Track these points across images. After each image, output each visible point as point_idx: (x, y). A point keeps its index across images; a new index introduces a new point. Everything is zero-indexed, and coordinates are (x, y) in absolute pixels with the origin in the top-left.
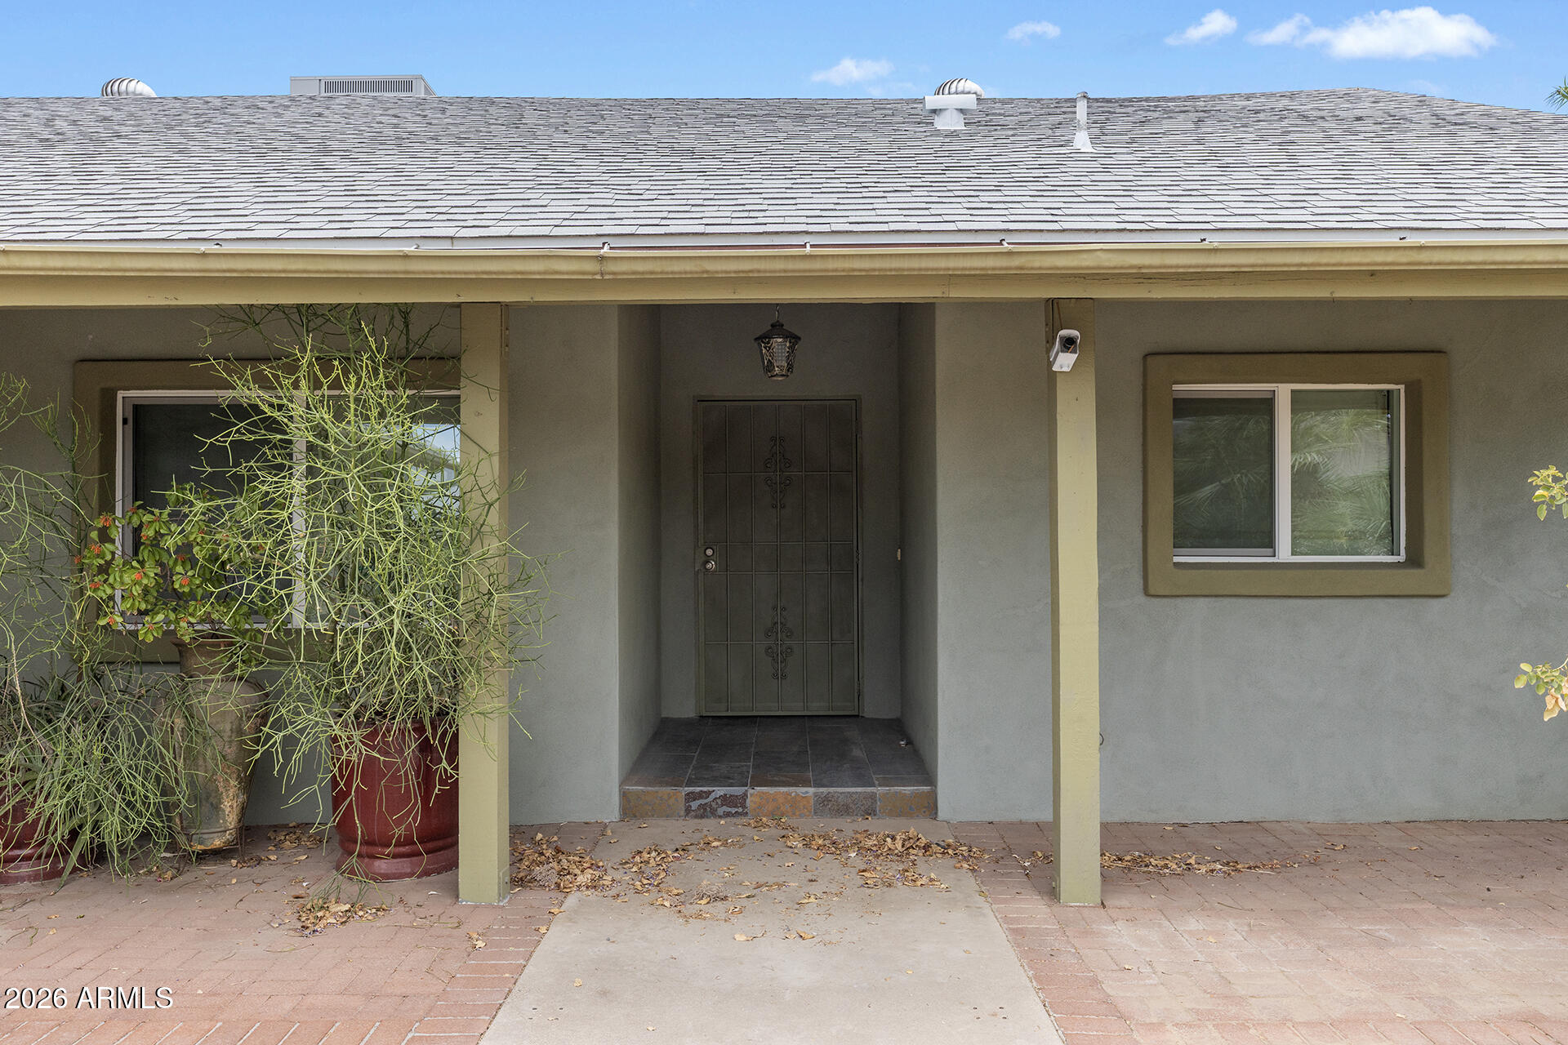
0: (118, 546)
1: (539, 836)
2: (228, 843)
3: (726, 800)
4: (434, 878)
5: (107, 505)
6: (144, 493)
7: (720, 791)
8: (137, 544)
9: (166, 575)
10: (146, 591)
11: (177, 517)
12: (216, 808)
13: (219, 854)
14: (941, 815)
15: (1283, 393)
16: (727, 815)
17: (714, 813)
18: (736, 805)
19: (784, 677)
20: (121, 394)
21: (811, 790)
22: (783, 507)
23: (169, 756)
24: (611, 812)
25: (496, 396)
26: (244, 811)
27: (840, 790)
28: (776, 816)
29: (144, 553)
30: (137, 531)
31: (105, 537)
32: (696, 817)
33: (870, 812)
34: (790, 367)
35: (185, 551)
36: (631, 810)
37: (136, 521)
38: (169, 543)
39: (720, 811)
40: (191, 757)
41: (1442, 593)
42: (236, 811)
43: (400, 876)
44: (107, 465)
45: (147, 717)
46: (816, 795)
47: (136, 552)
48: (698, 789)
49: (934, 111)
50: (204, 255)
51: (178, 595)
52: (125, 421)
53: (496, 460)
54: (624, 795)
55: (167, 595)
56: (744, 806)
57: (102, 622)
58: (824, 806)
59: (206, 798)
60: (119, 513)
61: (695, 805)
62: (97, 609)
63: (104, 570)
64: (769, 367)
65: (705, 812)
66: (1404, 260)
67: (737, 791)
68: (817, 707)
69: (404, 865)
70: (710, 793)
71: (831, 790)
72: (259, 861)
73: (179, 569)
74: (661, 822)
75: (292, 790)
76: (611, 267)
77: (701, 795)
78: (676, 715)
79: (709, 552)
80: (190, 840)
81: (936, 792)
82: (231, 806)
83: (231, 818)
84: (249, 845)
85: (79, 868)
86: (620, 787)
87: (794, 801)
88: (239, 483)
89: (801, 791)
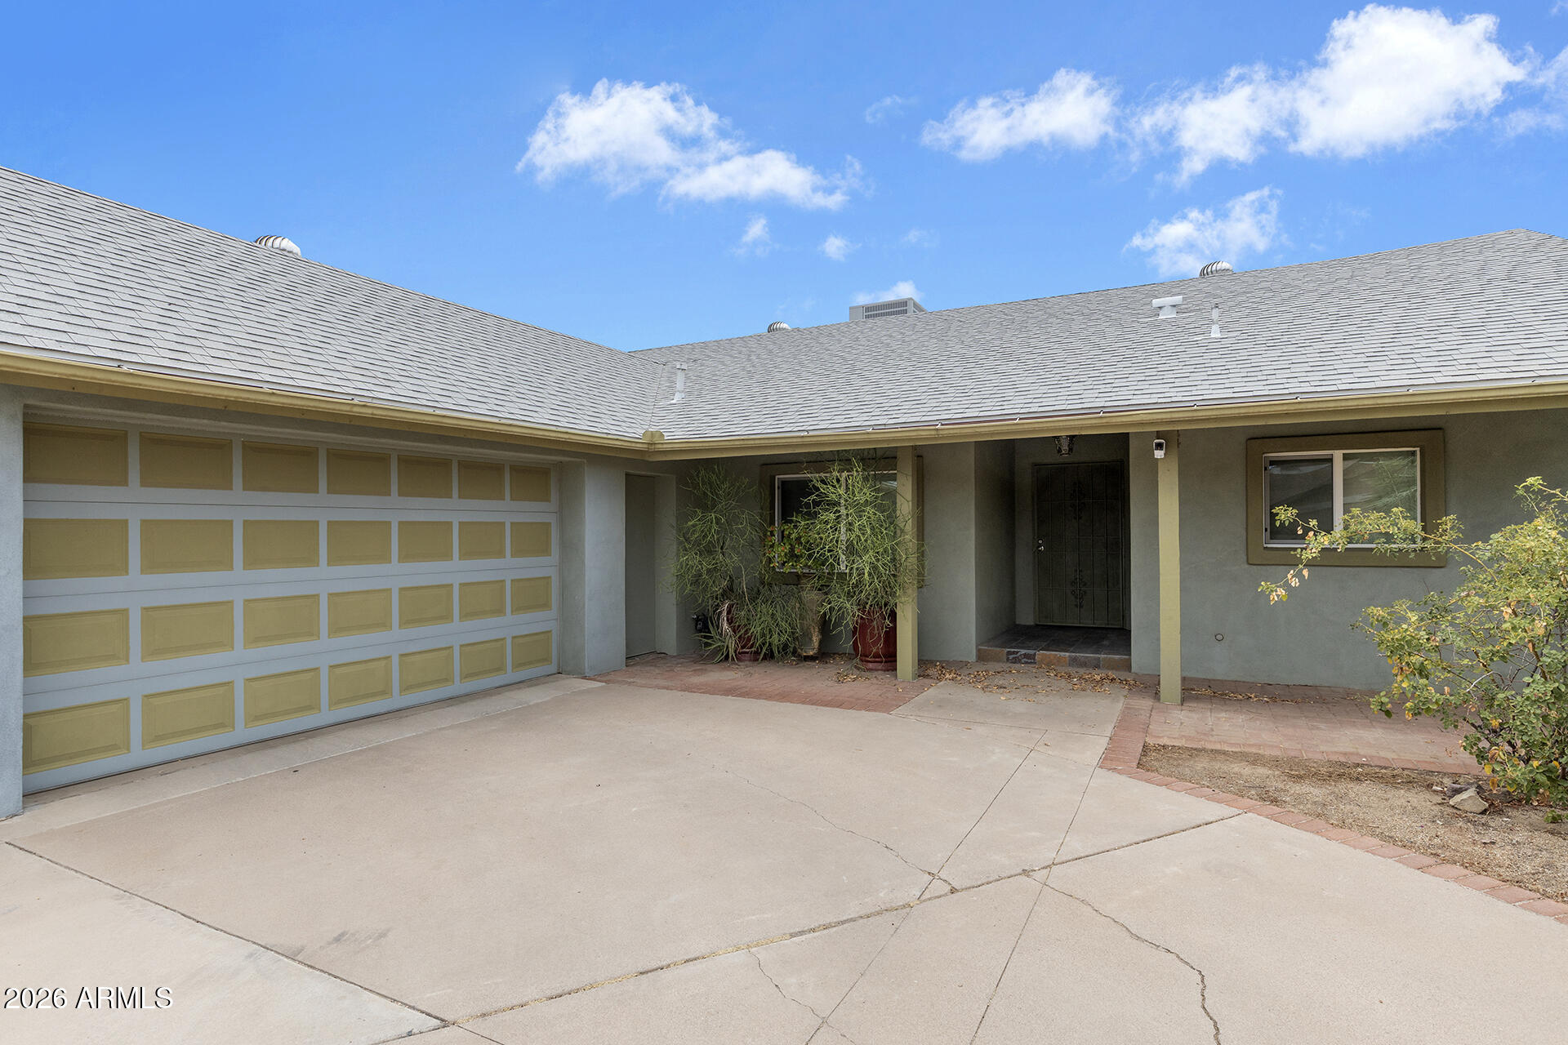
0: (776, 538)
1: (938, 663)
2: (815, 654)
3: (1025, 655)
4: (890, 672)
5: (772, 523)
6: (786, 517)
7: (1023, 651)
8: (783, 537)
9: (792, 549)
10: (786, 554)
11: (796, 527)
12: (811, 639)
13: (812, 658)
14: (1133, 671)
15: (1338, 455)
16: (1026, 663)
17: (1020, 662)
18: (1031, 660)
19: (1081, 607)
20: (777, 477)
21: (1067, 654)
22: (1080, 518)
23: (794, 615)
24: (973, 658)
25: (910, 479)
26: (821, 642)
27: (1082, 655)
28: (1048, 664)
29: (785, 541)
30: (783, 532)
31: (772, 533)
32: (1012, 662)
33: (1097, 666)
34: (1071, 450)
35: (798, 539)
36: (982, 657)
37: (782, 528)
38: (793, 536)
39: (1023, 661)
40: (802, 618)
41: (1442, 565)
42: (818, 641)
43: (877, 670)
44: (772, 507)
45: (786, 602)
46: (1069, 656)
47: (782, 540)
48: (1013, 650)
49: (1160, 308)
50: (803, 437)
51: (797, 556)
52: (778, 488)
53: (910, 503)
54: (979, 651)
55: (793, 556)
56: (1034, 659)
57: (772, 566)
58: (1074, 662)
59: (807, 635)
60: (776, 525)
61: (1011, 657)
62: (770, 560)
63: (772, 546)
64: (1059, 451)
65: (1016, 661)
66: (1293, 408)
67: (1031, 652)
68: (1088, 623)
69: (880, 666)
70: (1017, 652)
71: (1077, 654)
72: (827, 663)
73: (797, 546)
74: (995, 663)
75: (834, 629)
76: (941, 432)
77: (1014, 653)
78: (1023, 623)
79: (1040, 542)
80: (802, 649)
81: (1130, 659)
82: (816, 639)
83: (816, 644)
84: (823, 655)
85: (764, 658)
86: (977, 646)
87: (1059, 659)
88: (815, 515)
89: (1062, 654)
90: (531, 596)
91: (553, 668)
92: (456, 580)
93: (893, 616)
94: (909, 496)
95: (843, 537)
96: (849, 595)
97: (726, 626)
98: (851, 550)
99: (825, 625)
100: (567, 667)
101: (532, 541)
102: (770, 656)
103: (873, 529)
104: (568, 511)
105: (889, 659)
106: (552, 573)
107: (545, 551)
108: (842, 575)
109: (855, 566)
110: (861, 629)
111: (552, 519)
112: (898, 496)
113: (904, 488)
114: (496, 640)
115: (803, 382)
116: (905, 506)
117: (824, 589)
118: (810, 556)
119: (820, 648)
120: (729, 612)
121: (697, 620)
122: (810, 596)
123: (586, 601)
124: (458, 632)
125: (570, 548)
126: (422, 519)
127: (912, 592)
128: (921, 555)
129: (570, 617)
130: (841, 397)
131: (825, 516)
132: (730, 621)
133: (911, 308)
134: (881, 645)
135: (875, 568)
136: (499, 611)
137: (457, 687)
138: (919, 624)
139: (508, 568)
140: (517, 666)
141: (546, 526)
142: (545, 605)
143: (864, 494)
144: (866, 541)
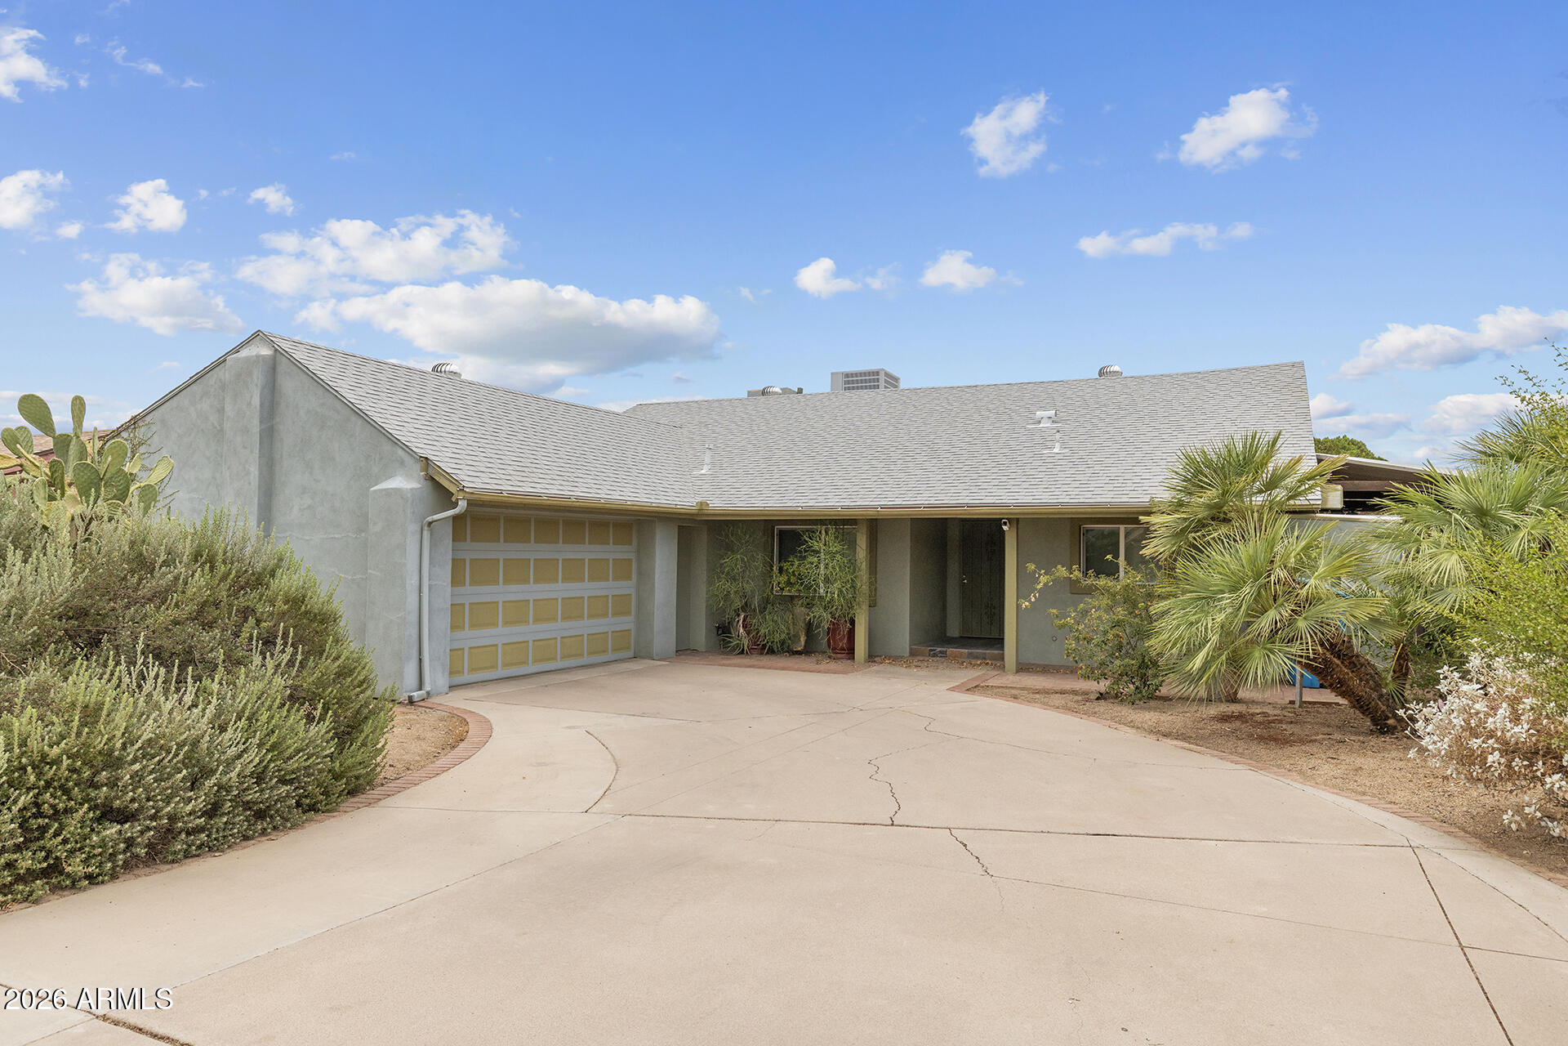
1: (882, 653)
2: (802, 649)
3: (940, 652)
4: (850, 660)
5: (772, 561)
6: (783, 557)
7: (939, 649)
9: (789, 579)
10: (785, 582)
11: (790, 564)
12: (799, 639)
13: (800, 653)
15: (1122, 528)
16: (941, 656)
17: (937, 656)
18: (943, 654)
19: (992, 624)
20: (776, 527)
21: (967, 650)
22: (992, 560)
23: (789, 623)
24: (906, 652)
25: (865, 536)
26: (806, 642)
27: (975, 651)
28: (954, 657)
30: (783, 568)
32: (932, 657)
35: (793, 573)
36: (913, 653)
37: (780, 564)
38: (790, 571)
39: (939, 655)
40: (794, 626)
42: (804, 641)
43: (842, 659)
44: (772, 552)
45: (784, 614)
47: (782, 573)
48: (933, 648)
49: (1042, 418)
51: (792, 584)
52: (777, 535)
53: (865, 551)
54: (911, 649)
55: (789, 584)
56: (945, 654)
58: (970, 655)
59: (797, 636)
60: (776, 562)
61: (931, 653)
65: (935, 655)
67: (944, 649)
68: (996, 635)
69: (844, 656)
70: (935, 650)
71: (972, 651)
72: (809, 656)
73: (792, 577)
74: (921, 657)
75: (815, 631)
77: (932, 650)
78: (951, 635)
79: (964, 576)
80: (793, 646)
81: (1003, 654)
82: (803, 639)
83: (803, 643)
84: (807, 651)
85: (767, 653)
86: (910, 646)
87: (961, 653)
88: (805, 558)
89: (963, 650)
90: (621, 606)
91: (631, 654)
92: (586, 595)
93: (852, 622)
94: (864, 547)
95: (822, 572)
96: (825, 608)
97: (741, 630)
98: (827, 580)
99: (809, 627)
100: (641, 653)
101: (622, 571)
102: (771, 652)
103: (840, 567)
104: (644, 551)
105: (850, 652)
106: (632, 591)
107: (629, 578)
108: (820, 597)
109: (829, 590)
110: (832, 631)
111: (632, 556)
112: (858, 547)
113: (862, 542)
114: (604, 633)
115: (796, 462)
116: (862, 553)
117: (809, 606)
118: (802, 584)
119: (805, 646)
120: (744, 621)
121: (718, 628)
122: (799, 610)
123: (655, 610)
124: (587, 626)
125: (645, 577)
126: (572, 557)
127: (865, 607)
128: (873, 583)
129: (643, 622)
130: (824, 480)
131: (810, 559)
132: (745, 627)
133: (882, 377)
134: (845, 641)
135: (841, 591)
136: (605, 615)
137: (586, 660)
138: (869, 629)
139: (610, 588)
140: (614, 650)
141: (630, 560)
142: (628, 613)
143: (836, 547)
144: (836, 574)
